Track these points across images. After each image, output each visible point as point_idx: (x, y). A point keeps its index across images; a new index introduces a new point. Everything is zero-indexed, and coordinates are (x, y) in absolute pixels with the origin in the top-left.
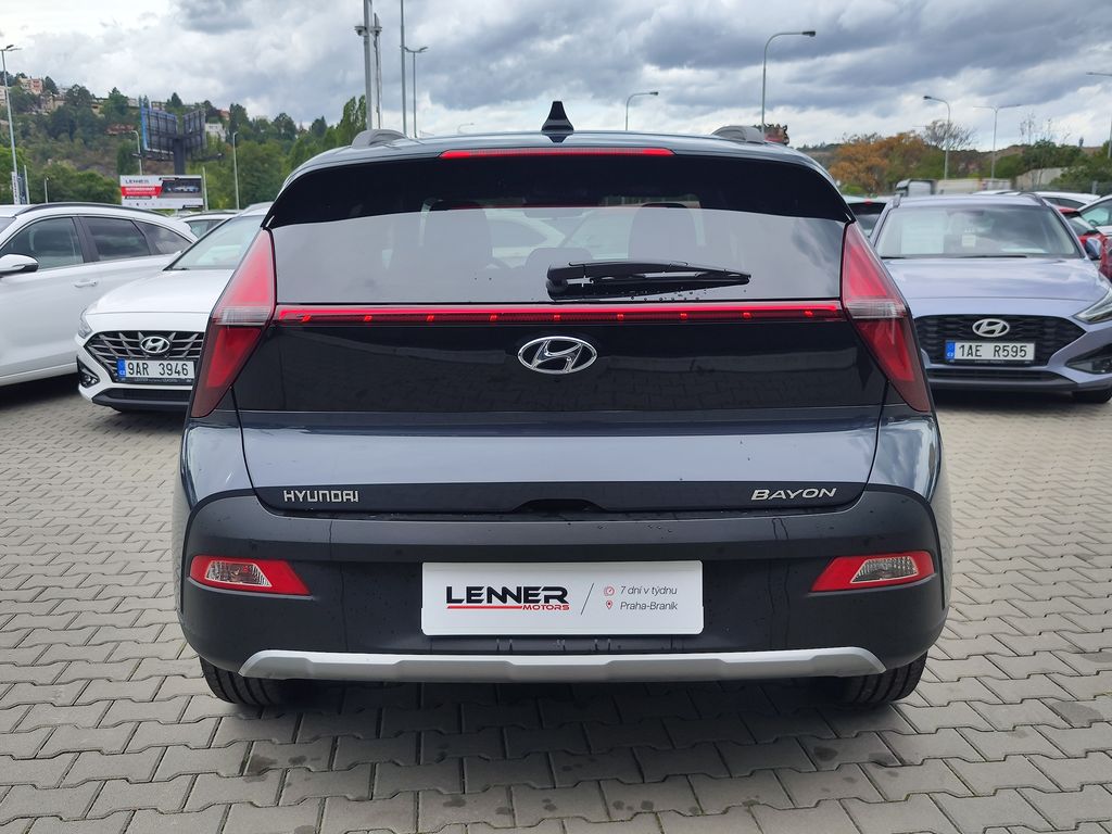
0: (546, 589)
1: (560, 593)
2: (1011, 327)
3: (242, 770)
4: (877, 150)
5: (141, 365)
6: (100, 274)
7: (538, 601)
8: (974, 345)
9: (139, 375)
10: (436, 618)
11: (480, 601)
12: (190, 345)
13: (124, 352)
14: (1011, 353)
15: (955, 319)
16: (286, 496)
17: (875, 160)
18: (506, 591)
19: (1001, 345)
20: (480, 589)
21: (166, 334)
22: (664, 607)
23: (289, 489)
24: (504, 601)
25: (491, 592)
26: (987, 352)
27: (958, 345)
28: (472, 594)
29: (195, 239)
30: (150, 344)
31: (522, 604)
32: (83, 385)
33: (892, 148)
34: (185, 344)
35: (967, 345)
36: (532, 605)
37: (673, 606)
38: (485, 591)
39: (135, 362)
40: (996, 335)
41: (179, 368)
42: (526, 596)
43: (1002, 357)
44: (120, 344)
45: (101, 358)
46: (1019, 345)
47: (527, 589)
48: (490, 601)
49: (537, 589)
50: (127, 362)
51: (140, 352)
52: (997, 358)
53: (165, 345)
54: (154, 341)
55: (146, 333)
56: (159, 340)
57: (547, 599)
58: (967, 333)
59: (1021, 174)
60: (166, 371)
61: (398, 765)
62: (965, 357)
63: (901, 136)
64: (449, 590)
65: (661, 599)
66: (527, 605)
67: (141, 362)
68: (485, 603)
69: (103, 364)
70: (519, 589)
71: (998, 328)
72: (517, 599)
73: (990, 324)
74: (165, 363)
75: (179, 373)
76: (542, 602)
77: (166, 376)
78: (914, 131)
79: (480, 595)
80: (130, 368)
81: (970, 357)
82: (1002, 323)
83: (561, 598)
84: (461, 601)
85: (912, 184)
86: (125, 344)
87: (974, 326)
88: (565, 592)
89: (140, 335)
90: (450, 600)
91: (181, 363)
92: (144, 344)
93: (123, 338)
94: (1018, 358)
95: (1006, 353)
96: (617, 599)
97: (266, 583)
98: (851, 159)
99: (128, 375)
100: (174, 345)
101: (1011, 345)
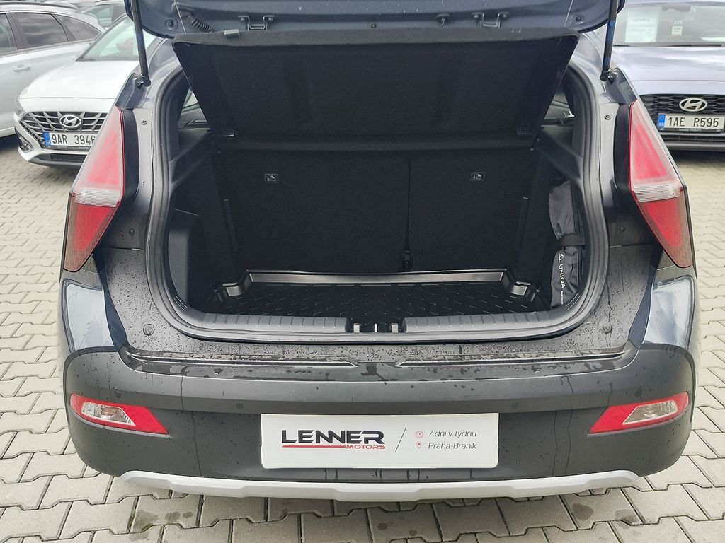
0: (365, 433)
1: (377, 436)
2: (708, 104)
3: (129, 528)
5: (61, 137)
6: (32, 61)
7: (359, 442)
8: (679, 117)
9: (60, 144)
10: (273, 454)
11: (310, 442)
12: (97, 121)
13: (48, 126)
14: (707, 123)
15: (667, 98)
18: (331, 434)
19: (700, 117)
20: (310, 432)
21: (78, 114)
22: (466, 447)
24: (330, 441)
25: (319, 434)
26: (688, 123)
27: (667, 117)
28: (303, 436)
29: (103, 31)
30: (67, 121)
31: (346, 444)
32: (22, 148)
34: (92, 121)
35: (674, 117)
36: (354, 445)
37: (473, 446)
38: (314, 434)
39: (57, 134)
40: (696, 110)
41: (89, 139)
42: (349, 438)
43: (699, 126)
44: (44, 120)
45: (31, 130)
46: (713, 118)
47: (349, 433)
48: (318, 441)
49: (358, 432)
50: (51, 134)
51: (60, 127)
52: (696, 127)
53: (78, 121)
54: (70, 118)
55: (63, 113)
56: (73, 118)
57: (366, 440)
58: (676, 108)
60: (80, 141)
61: (250, 521)
62: (672, 127)
64: (284, 433)
65: (464, 440)
66: (350, 445)
67: (61, 134)
68: (314, 443)
69: (33, 135)
70: (343, 433)
71: (698, 105)
72: (342, 440)
73: (692, 102)
74: (79, 135)
75: (89, 142)
76: (362, 443)
77: (80, 145)
79: (310, 437)
80: (53, 137)
81: (676, 126)
82: (702, 101)
83: (378, 440)
84: (294, 442)
86: (48, 120)
87: (680, 104)
88: (381, 435)
89: (59, 114)
90: (284, 440)
91: (90, 135)
92: (62, 121)
93: (46, 116)
94: (712, 127)
95: (703, 124)
96: (426, 440)
97: (131, 423)
99: (52, 144)
100: (84, 121)
101: (707, 117)
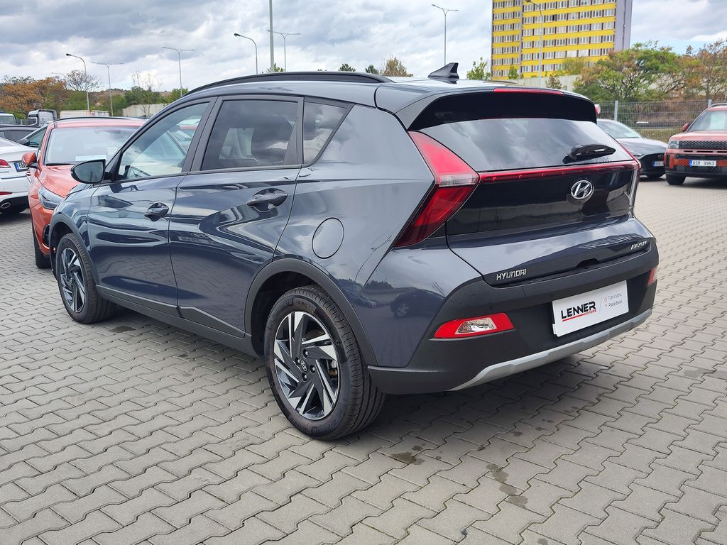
3: (403, 462)
4: (32, 89)
11: (572, 315)
16: (498, 277)
17: (32, 96)
18: (578, 308)
20: (571, 309)
23: (499, 273)
24: (578, 313)
28: (569, 312)
31: (583, 313)
33: (44, 88)
36: (586, 312)
42: (584, 309)
49: (587, 304)
59: (125, 107)
63: (48, 80)
64: (562, 312)
70: (582, 306)
76: (589, 310)
78: (58, 77)
79: (571, 312)
83: (593, 307)
84: (566, 317)
85: (40, 113)
88: (595, 304)
90: (563, 317)
96: (608, 302)
97: (494, 327)
98: (15, 95)
